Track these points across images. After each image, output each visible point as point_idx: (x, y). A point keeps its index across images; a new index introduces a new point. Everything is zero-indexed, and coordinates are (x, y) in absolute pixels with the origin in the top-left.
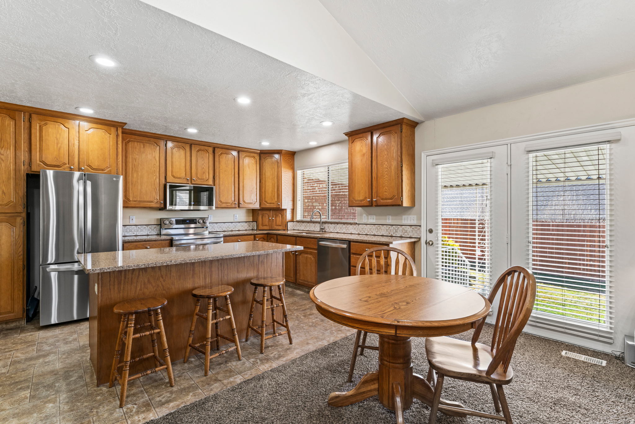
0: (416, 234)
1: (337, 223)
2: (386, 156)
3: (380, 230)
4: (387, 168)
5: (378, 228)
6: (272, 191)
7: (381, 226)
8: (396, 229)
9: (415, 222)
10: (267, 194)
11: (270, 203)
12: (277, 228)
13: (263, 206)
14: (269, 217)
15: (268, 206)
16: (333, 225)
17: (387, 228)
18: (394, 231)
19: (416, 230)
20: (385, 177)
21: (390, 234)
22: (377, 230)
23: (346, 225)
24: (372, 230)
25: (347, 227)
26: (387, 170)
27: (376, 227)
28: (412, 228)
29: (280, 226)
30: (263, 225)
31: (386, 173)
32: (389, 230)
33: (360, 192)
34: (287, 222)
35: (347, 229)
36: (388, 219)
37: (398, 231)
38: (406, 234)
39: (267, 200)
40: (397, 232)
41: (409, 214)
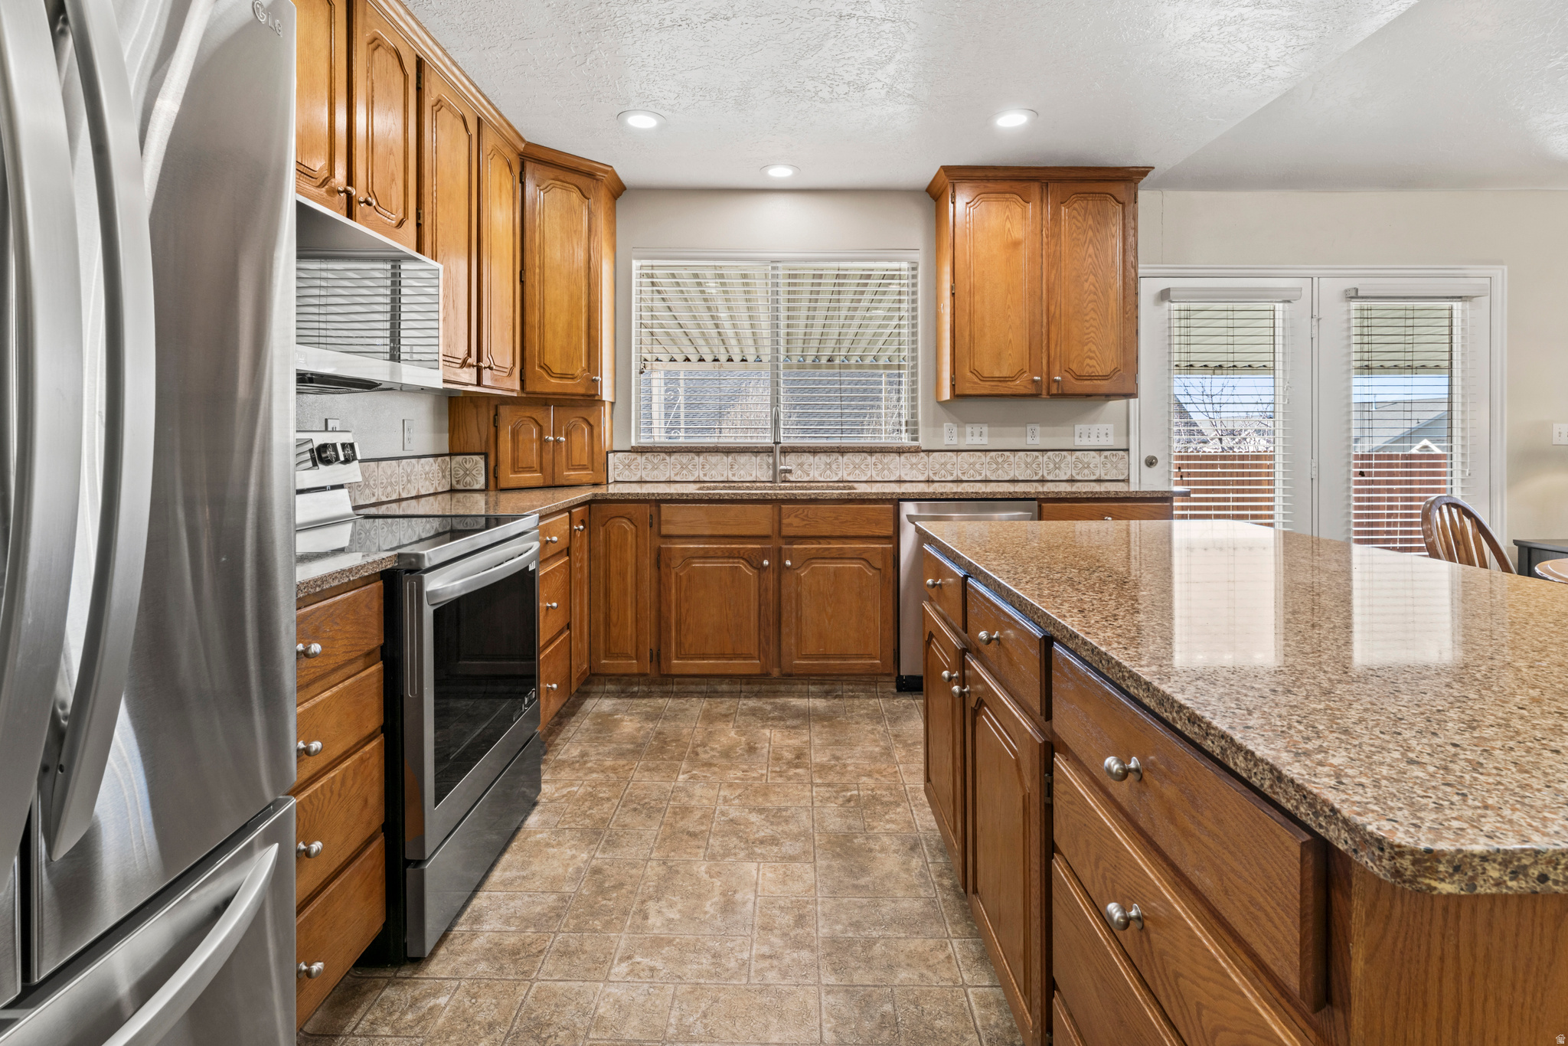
0: (1115, 471)
1: (842, 451)
2: (1090, 260)
3: (1005, 466)
4: (1095, 294)
5: (1000, 460)
6: (570, 324)
7: (1007, 454)
8: (1057, 460)
9: (1110, 442)
10: (549, 336)
11: (563, 376)
12: (573, 475)
13: (534, 386)
14: (541, 434)
15: (553, 385)
16: (823, 459)
17: (1029, 460)
18: (1051, 466)
19: (1114, 460)
20: (1088, 318)
21: (1036, 474)
22: (995, 466)
23: (878, 455)
24: (977, 466)
25: (881, 463)
26: (1092, 297)
27: (991, 458)
28: (1103, 457)
29: (584, 468)
30: (516, 468)
31: (1091, 306)
32: (1034, 466)
33: (1000, 354)
34: (607, 453)
35: (883, 469)
36: (1029, 433)
37: (1062, 465)
38: (1086, 471)
39: (548, 359)
40: (1059, 468)
41: (1095, 421)
